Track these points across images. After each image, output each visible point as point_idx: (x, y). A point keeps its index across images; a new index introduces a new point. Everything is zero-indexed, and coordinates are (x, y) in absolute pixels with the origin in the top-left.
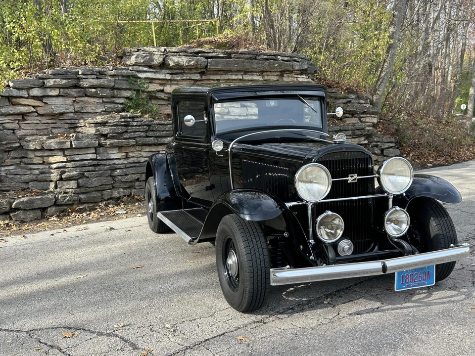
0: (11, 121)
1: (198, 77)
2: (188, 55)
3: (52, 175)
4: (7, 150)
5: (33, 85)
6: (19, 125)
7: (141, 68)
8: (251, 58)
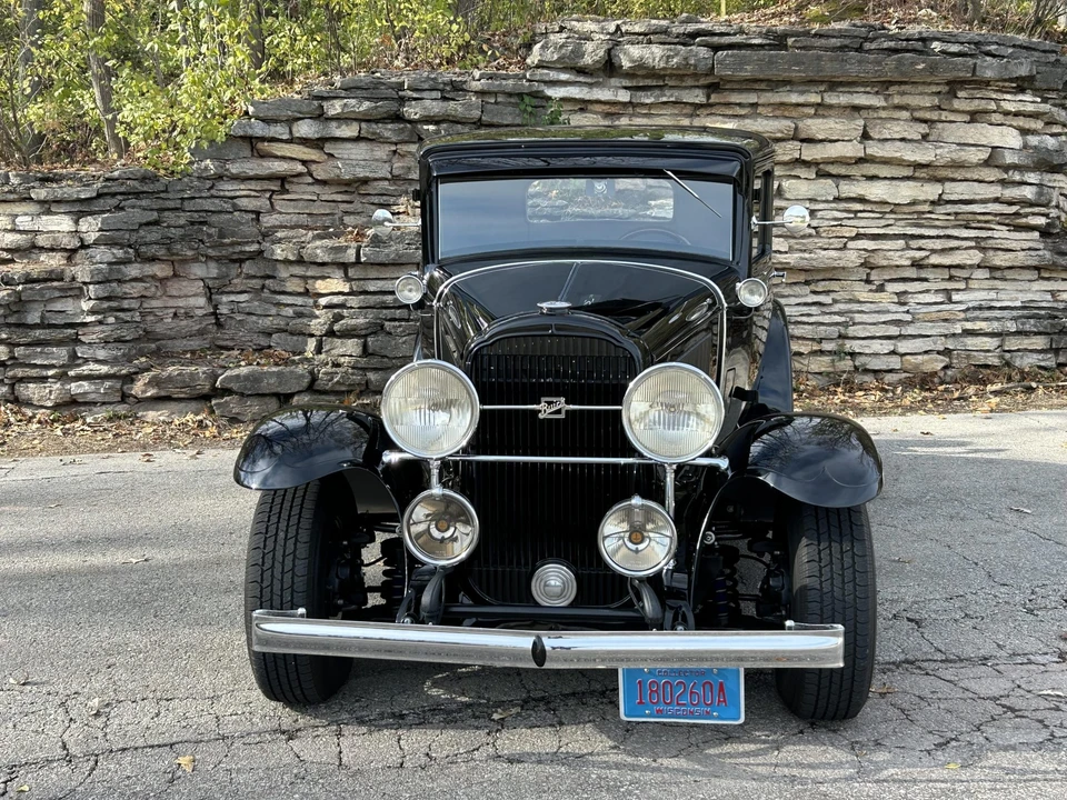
0: (253, 193)
1: (698, 97)
2: (669, 40)
3: (314, 322)
4: (235, 257)
5: (300, 113)
6: (271, 203)
7: (553, 75)
8: (846, 46)
